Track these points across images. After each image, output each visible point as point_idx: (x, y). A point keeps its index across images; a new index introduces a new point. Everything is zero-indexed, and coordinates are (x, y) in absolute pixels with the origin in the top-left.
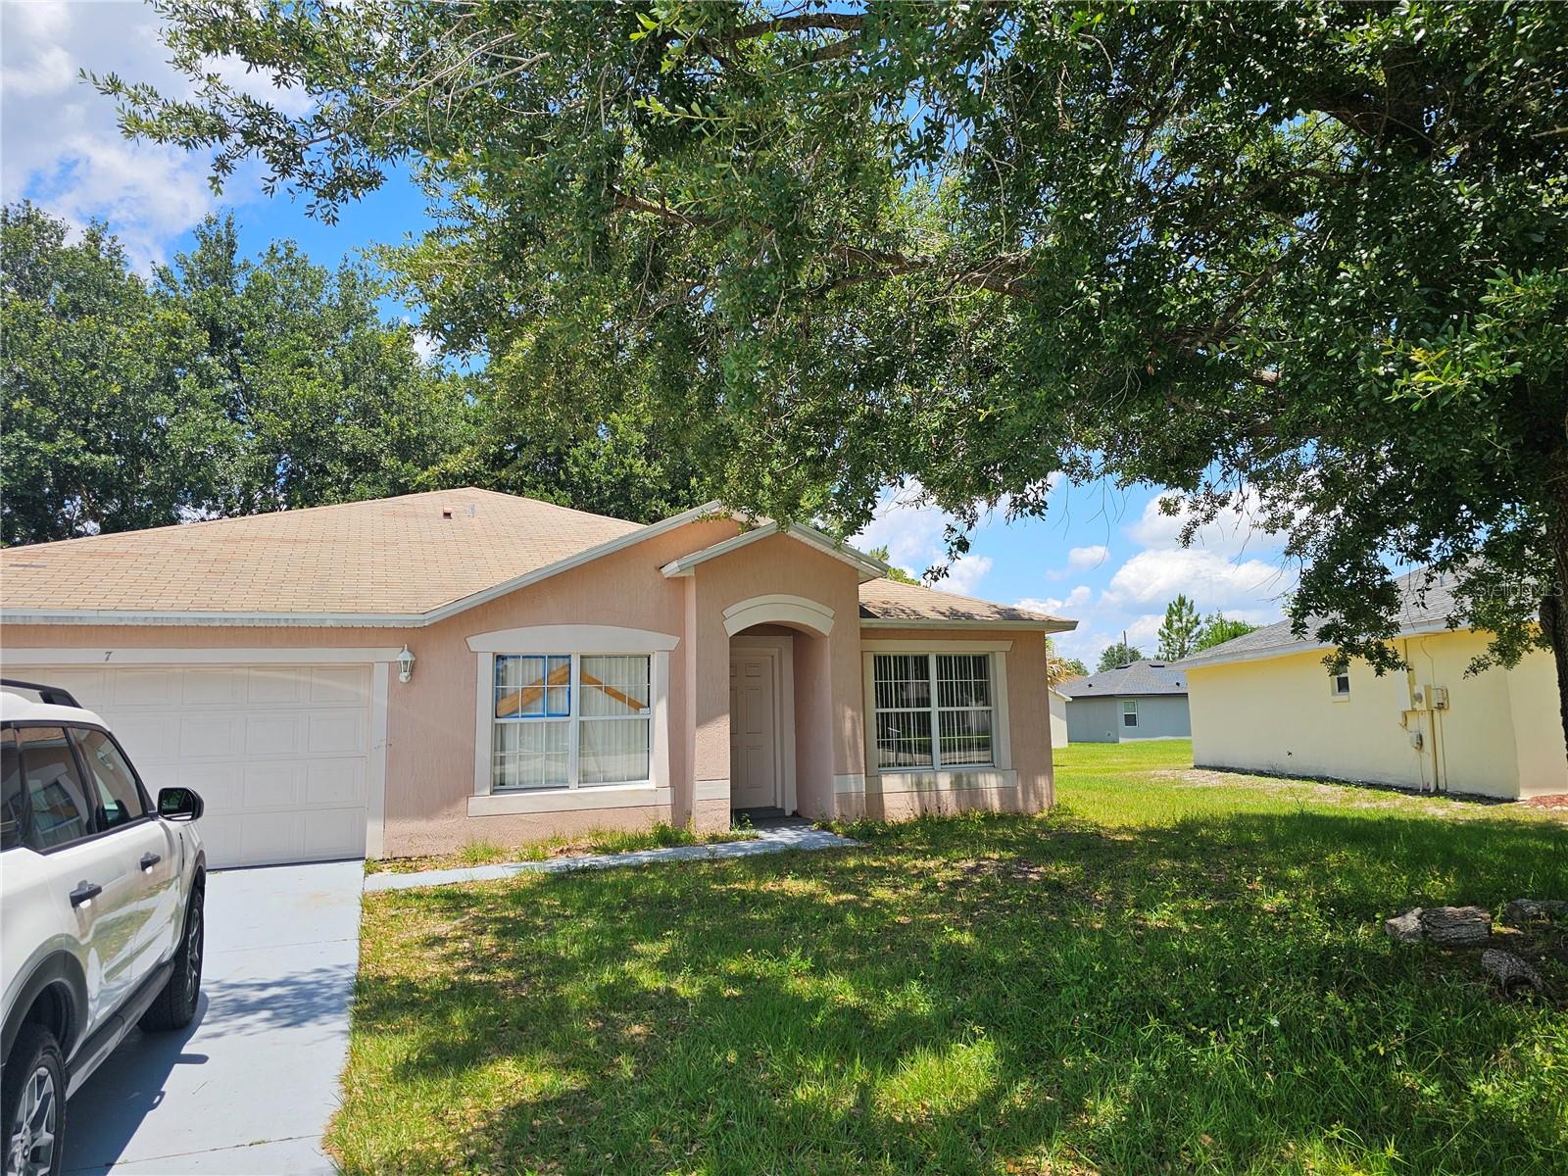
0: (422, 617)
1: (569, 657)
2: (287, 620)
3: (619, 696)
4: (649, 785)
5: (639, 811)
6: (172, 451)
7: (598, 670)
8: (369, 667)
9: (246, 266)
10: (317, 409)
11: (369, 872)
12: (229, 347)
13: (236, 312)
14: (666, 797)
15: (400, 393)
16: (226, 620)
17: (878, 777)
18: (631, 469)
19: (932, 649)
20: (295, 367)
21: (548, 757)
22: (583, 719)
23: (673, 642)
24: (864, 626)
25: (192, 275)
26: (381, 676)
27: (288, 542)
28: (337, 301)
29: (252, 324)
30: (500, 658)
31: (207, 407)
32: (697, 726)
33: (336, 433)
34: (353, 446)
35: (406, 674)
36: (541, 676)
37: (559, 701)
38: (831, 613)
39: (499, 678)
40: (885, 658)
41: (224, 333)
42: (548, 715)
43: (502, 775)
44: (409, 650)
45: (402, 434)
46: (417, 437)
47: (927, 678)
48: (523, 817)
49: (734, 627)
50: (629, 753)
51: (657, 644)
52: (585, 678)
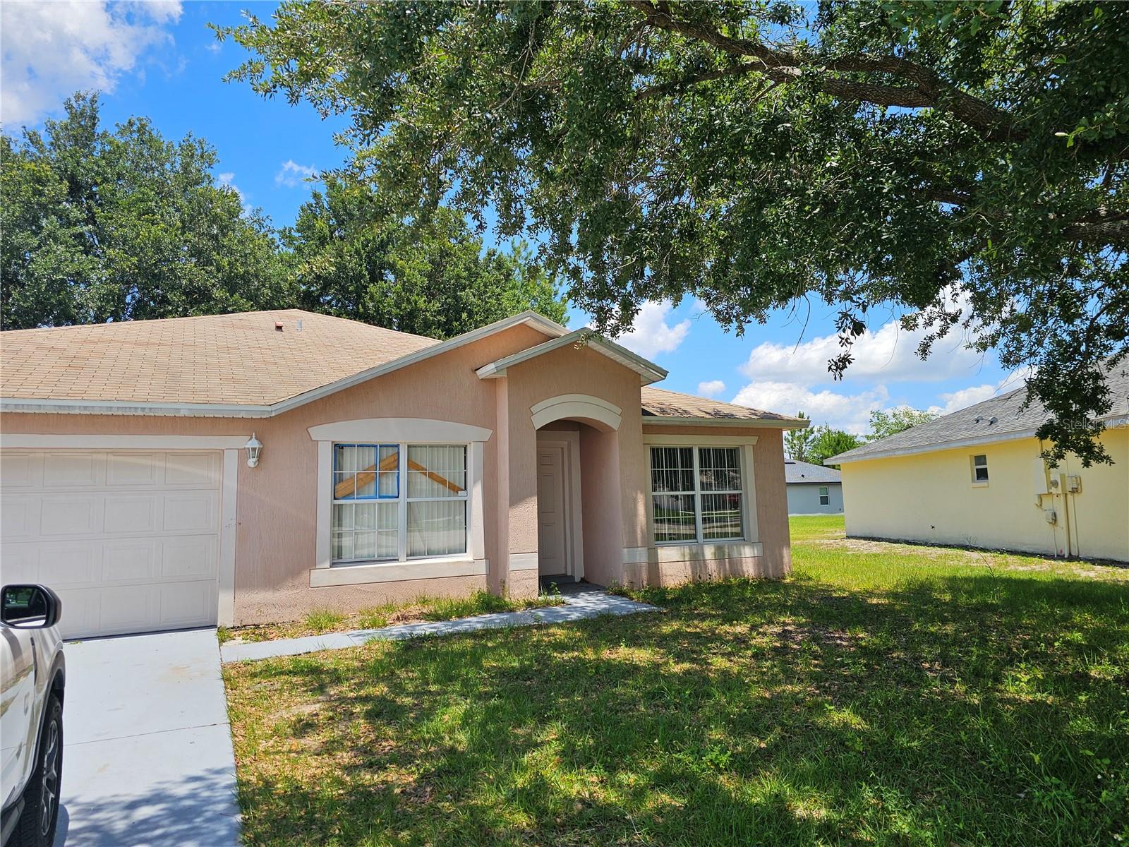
0: (269, 409)
1: (398, 446)
2: (143, 409)
3: (443, 482)
4: (467, 557)
5: (459, 580)
6: (36, 279)
7: (424, 458)
8: (220, 454)
9: (105, 135)
10: (159, 250)
11: (222, 641)
12: (86, 199)
13: (92, 170)
14: (482, 568)
15: (230, 240)
16: (85, 408)
17: (655, 549)
18: (416, 304)
19: (695, 443)
20: (140, 215)
21: (379, 533)
22: (410, 500)
23: (486, 434)
24: (645, 422)
25: (57, 138)
26: (231, 461)
27: (142, 344)
28: (178, 167)
29: (106, 180)
30: (338, 448)
31: (66, 242)
32: (510, 506)
33: (176, 269)
34: (190, 280)
35: (254, 460)
36: (373, 463)
37: (389, 485)
38: (619, 411)
39: (337, 464)
40: (658, 449)
41: (82, 187)
42: (380, 497)
43: (340, 548)
44: (256, 438)
45: (231, 272)
46: (243, 275)
47: (691, 466)
48: (359, 587)
49: (540, 421)
50: (449, 530)
51: (474, 436)
52: (412, 465)
